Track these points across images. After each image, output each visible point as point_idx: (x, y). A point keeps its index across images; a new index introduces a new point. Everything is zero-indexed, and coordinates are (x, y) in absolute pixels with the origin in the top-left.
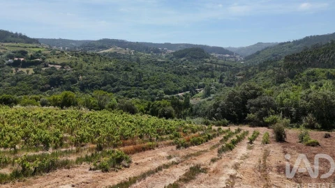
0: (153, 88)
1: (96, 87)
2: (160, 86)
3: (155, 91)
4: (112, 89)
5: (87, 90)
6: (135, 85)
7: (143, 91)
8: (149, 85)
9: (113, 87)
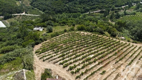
0: (110, 4)
1: (85, 3)
2: (114, 3)
3: (110, 5)
4: (92, 4)
5: (82, 4)
6: (102, 2)
7: (105, 5)
8: (108, 2)
9: (92, 3)
